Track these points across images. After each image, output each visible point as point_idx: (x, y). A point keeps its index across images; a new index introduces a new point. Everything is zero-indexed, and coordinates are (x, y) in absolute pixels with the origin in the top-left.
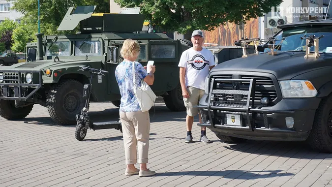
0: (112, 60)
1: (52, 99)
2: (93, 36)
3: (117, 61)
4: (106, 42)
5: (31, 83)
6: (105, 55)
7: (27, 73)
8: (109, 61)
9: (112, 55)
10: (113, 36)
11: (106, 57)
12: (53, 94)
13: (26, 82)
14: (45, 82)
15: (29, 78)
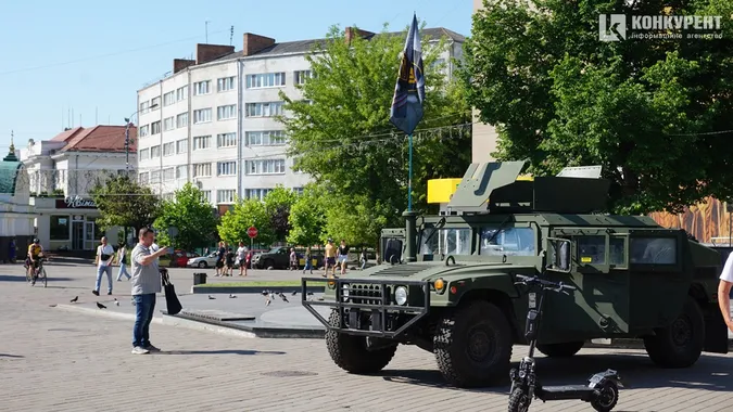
0: (558, 264)
1: (446, 336)
2: (518, 218)
3: (568, 268)
4: (545, 231)
5: (405, 304)
6: (542, 254)
7: (398, 285)
8: (551, 267)
9: (558, 255)
10: (557, 218)
11: (544, 259)
12: (447, 327)
13: (396, 303)
14: (433, 303)
15: (402, 295)
